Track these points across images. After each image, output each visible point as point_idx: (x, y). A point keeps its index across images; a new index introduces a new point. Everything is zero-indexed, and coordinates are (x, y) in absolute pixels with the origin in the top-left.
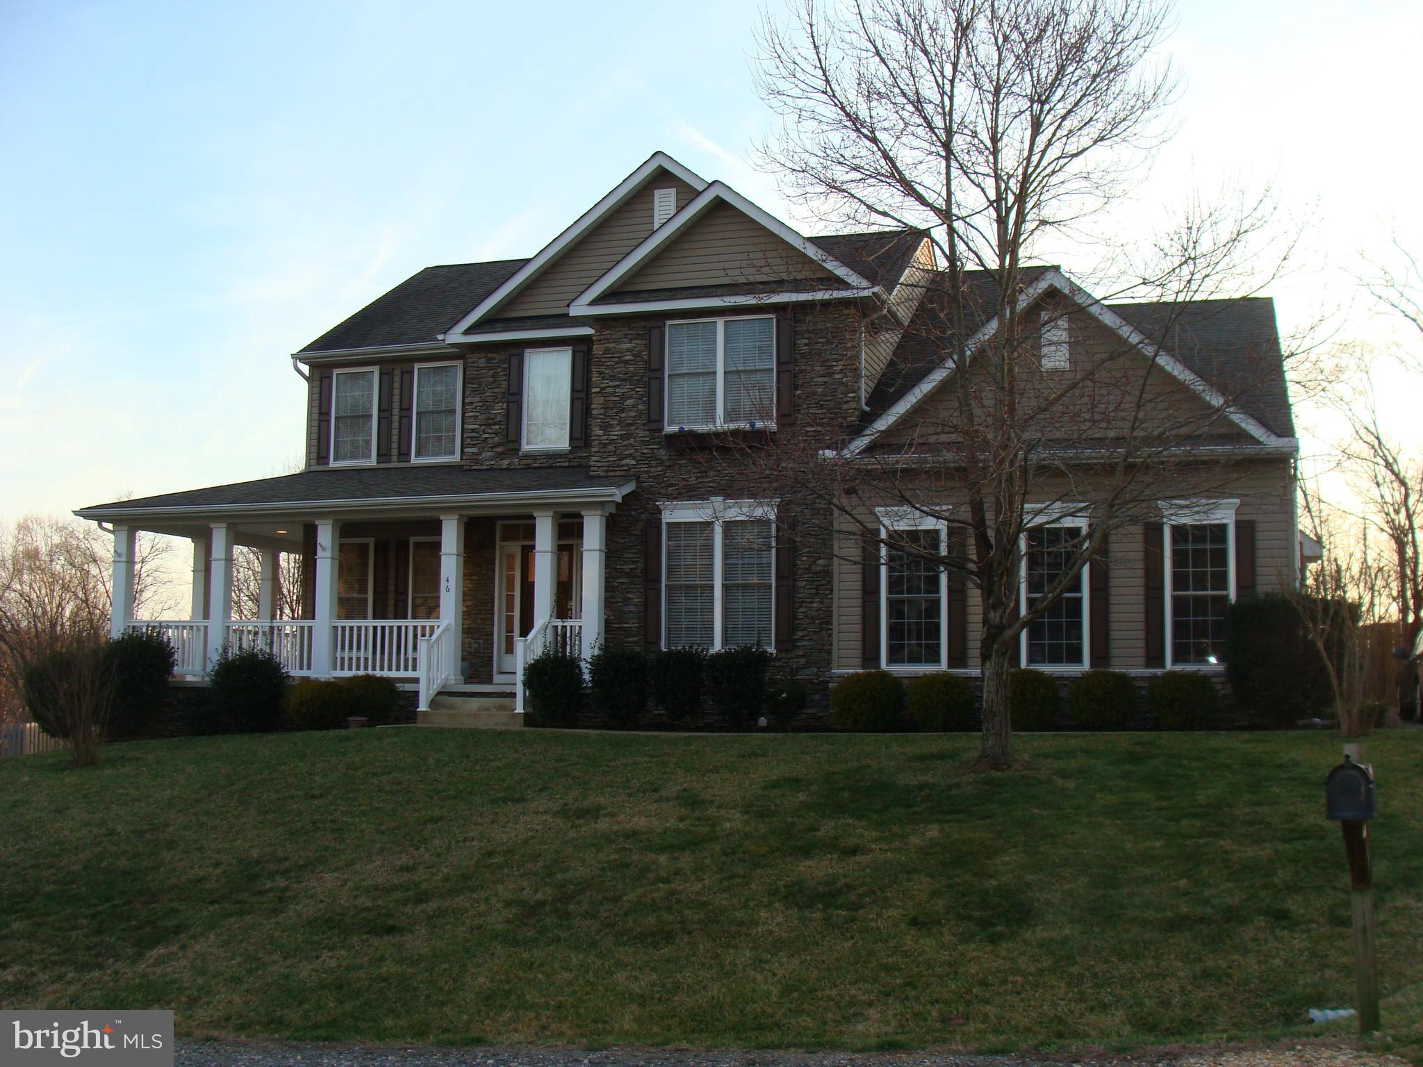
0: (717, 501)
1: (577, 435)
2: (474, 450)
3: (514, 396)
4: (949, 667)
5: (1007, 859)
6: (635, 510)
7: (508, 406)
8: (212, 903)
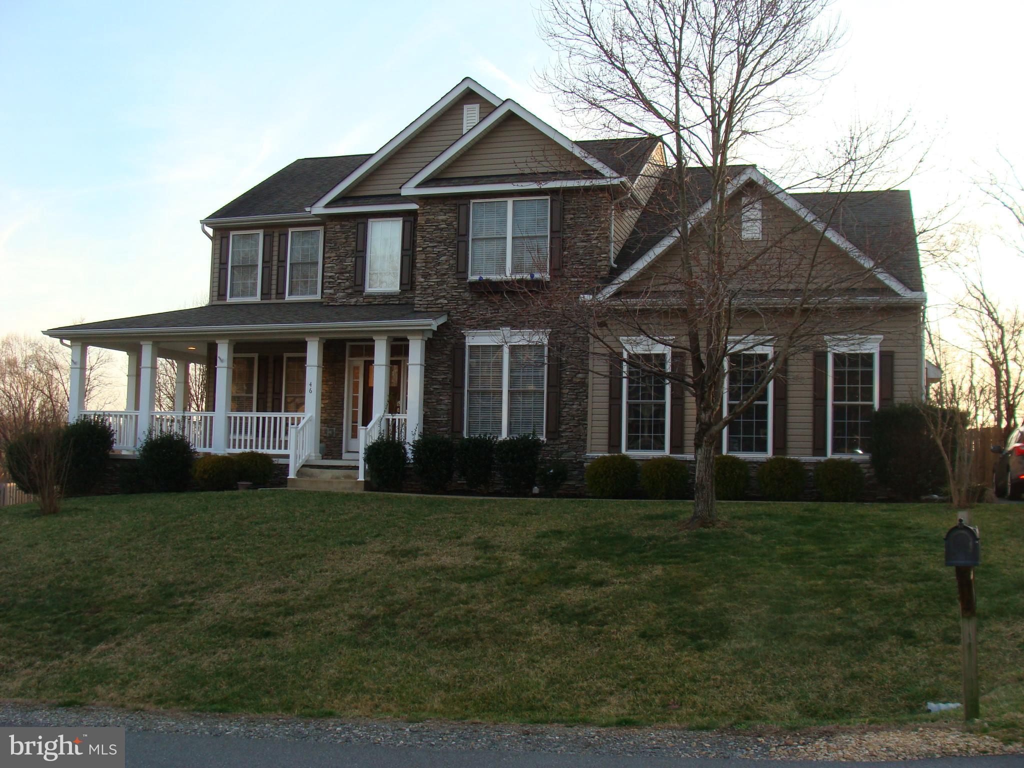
0: (506, 331)
1: (405, 282)
2: (331, 291)
3: (360, 252)
4: (671, 453)
5: (711, 591)
6: (447, 336)
7: (356, 260)
8: (139, 613)
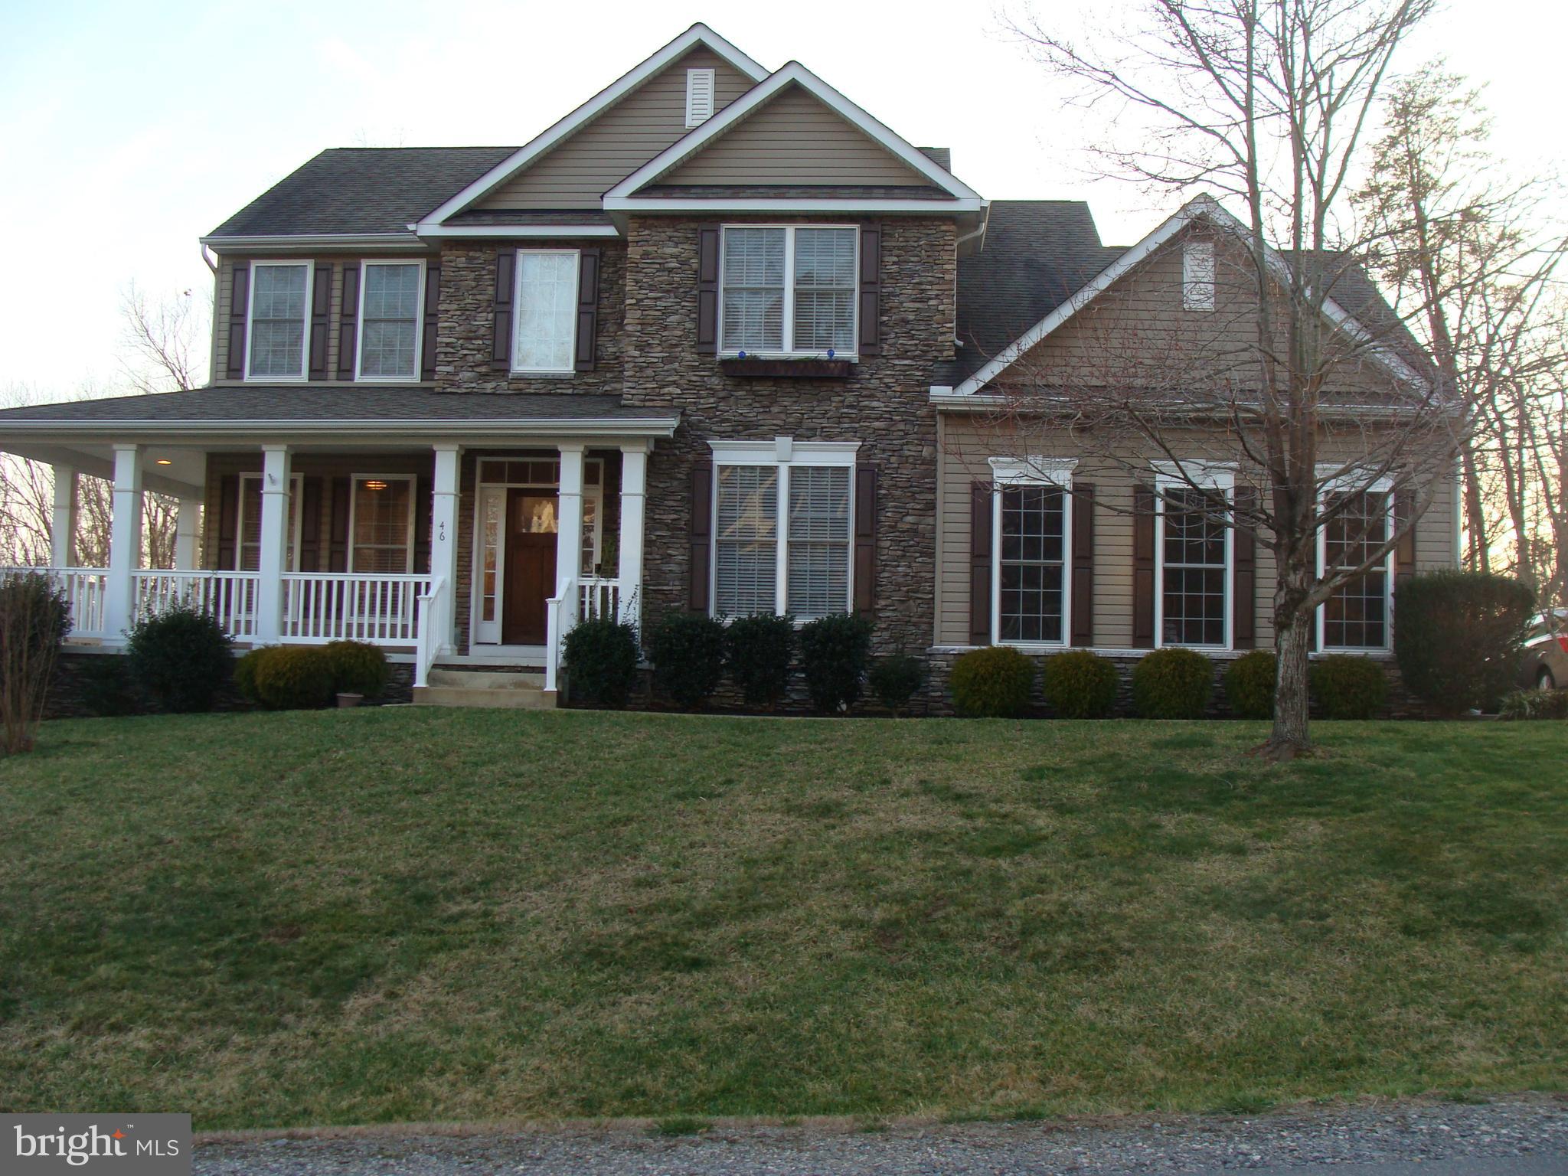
0: (784, 442)
1: (585, 356)
2: (450, 369)
3: (503, 307)
4: (1073, 644)
5: (1450, 855)
6: (679, 448)
7: (495, 319)
8: (390, 934)
